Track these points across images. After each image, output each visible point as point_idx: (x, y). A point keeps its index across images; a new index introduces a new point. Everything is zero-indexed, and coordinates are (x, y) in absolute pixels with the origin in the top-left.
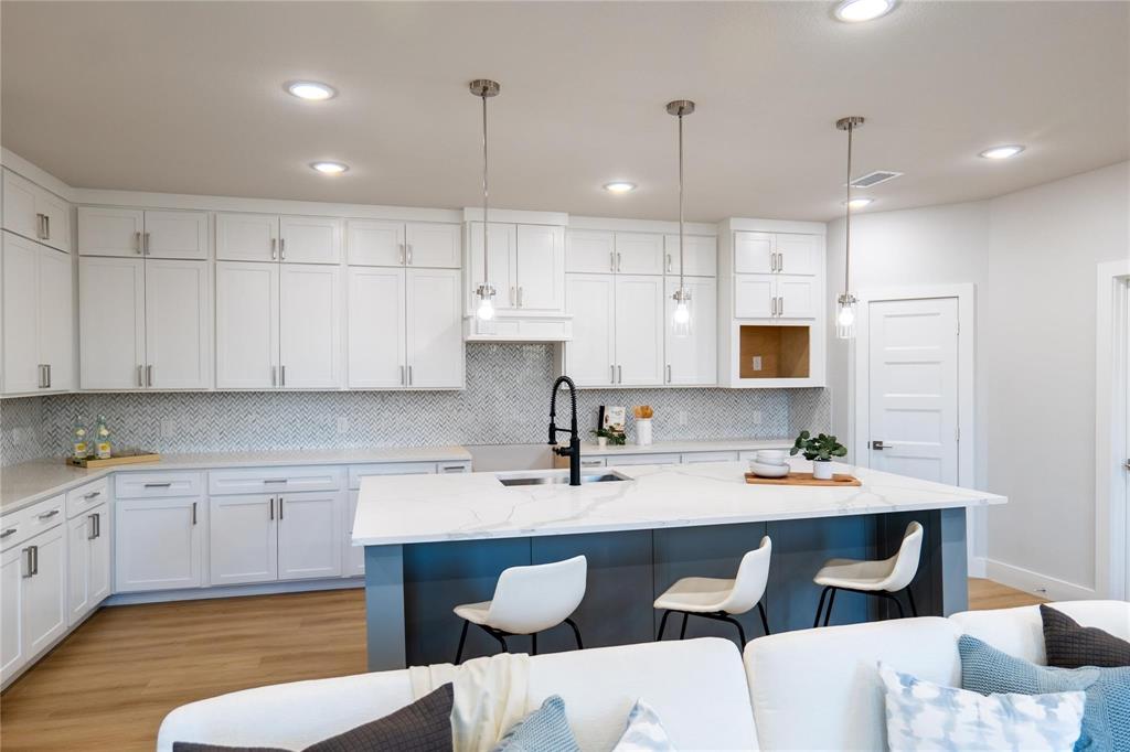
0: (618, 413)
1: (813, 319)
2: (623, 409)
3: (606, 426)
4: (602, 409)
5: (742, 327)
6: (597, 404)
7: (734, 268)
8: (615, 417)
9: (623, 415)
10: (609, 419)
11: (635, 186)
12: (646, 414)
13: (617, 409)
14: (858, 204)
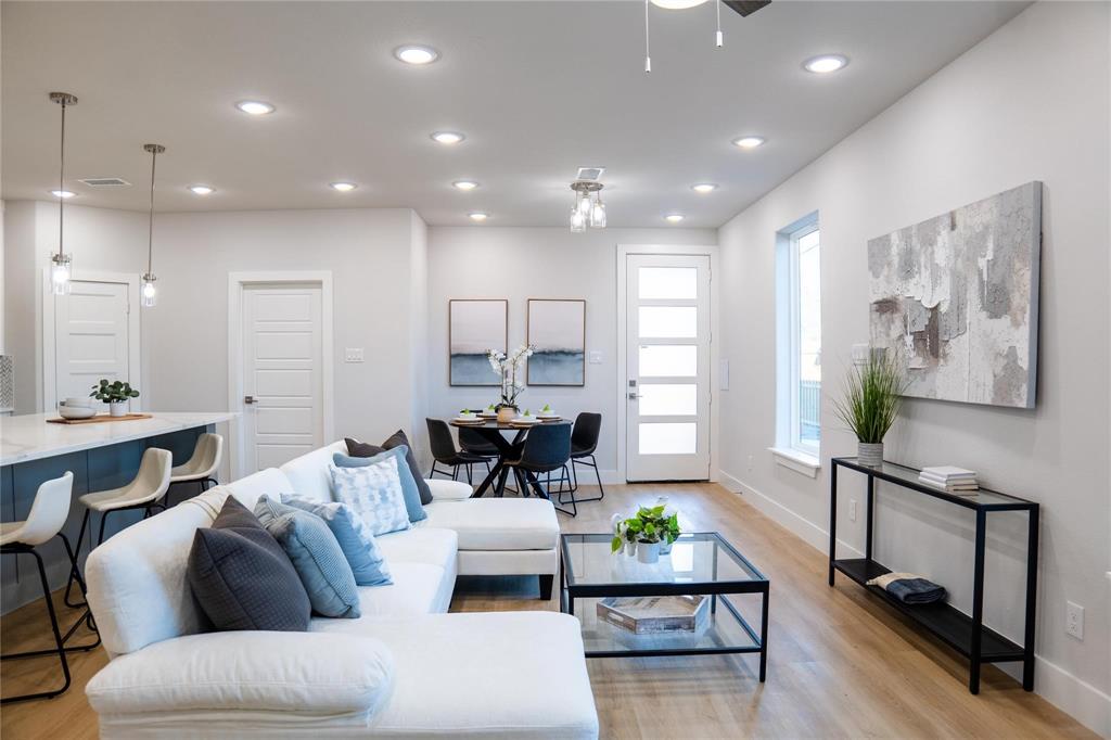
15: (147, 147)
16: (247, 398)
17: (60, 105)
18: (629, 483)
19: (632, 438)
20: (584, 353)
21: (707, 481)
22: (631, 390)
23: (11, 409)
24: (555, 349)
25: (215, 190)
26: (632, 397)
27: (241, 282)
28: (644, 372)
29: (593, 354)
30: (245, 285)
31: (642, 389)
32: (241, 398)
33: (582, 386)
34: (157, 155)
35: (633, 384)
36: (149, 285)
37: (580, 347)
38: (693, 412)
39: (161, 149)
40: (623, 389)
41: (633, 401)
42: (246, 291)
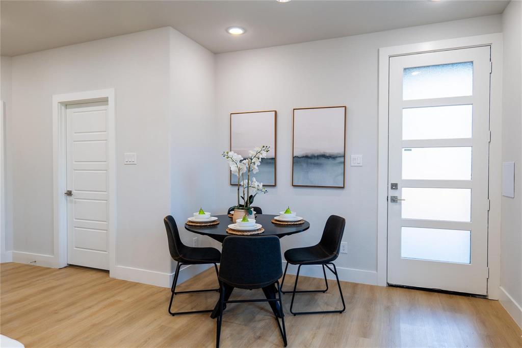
18: (390, 286)
19: (393, 242)
20: (344, 156)
21: (484, 297)
22: (393, 193)
24: (317, 153)
26: (394, 200)
28: (407, 175)
29: (354, 158)
30: (67, 105)
31: (406, 193)
32: (65, 192)
33: (343, 188)
35: (394, 186)
37: (341, 151)
38: (467, 218)
40: (383, 191)
41: (393, 204)
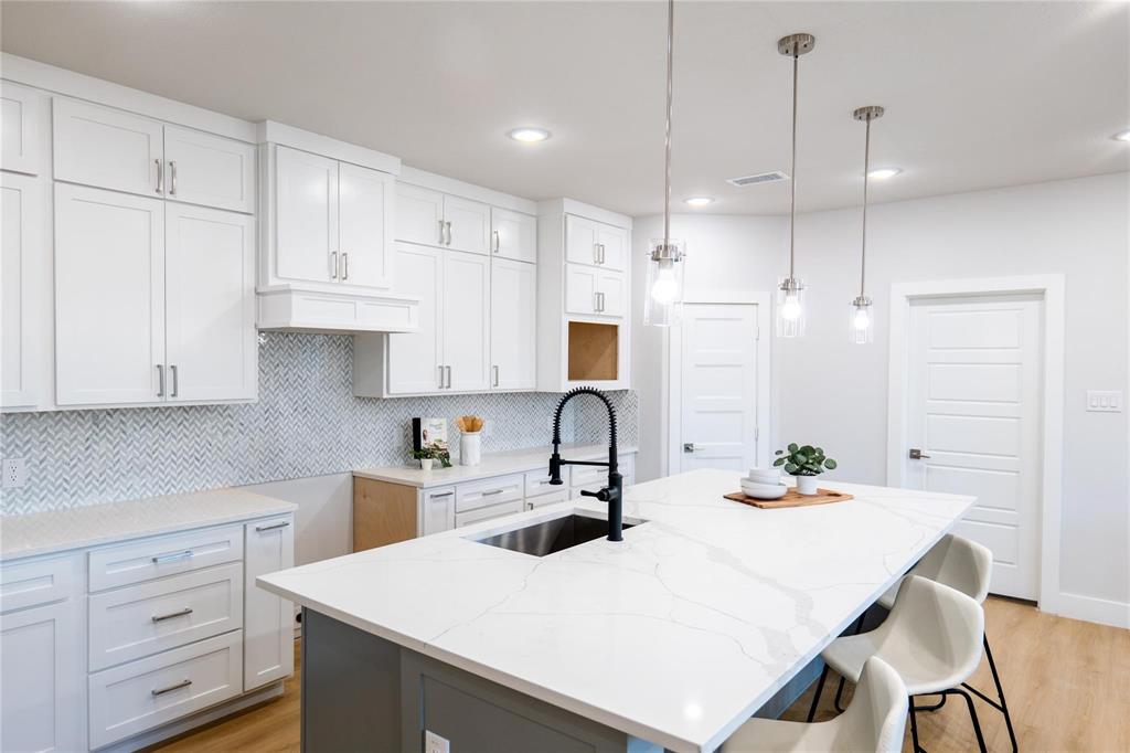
0: (438, 427)
1: (621, 317)
2: (444, 421)
3: (424, 444)
4: (417, 423)
5: (570, 323)
6: (406, 416)
7: (566, 257)
8: (434, 433)
9: (445, 427)
10: (429, 435)
11: (549, 135)
12: (473, 426)
13: (435, 421)
14: (699, 202)
15: (858, 113)
16: (912, 451)
17: (792, 58)
23: (636, 449)
25: (901, 171)
27: (907, 297)
30: (912, 300)
32: (906, 452)
34: (872, 122)
36: (862, 312)
39: (879, 111)
42: (915, 308)
